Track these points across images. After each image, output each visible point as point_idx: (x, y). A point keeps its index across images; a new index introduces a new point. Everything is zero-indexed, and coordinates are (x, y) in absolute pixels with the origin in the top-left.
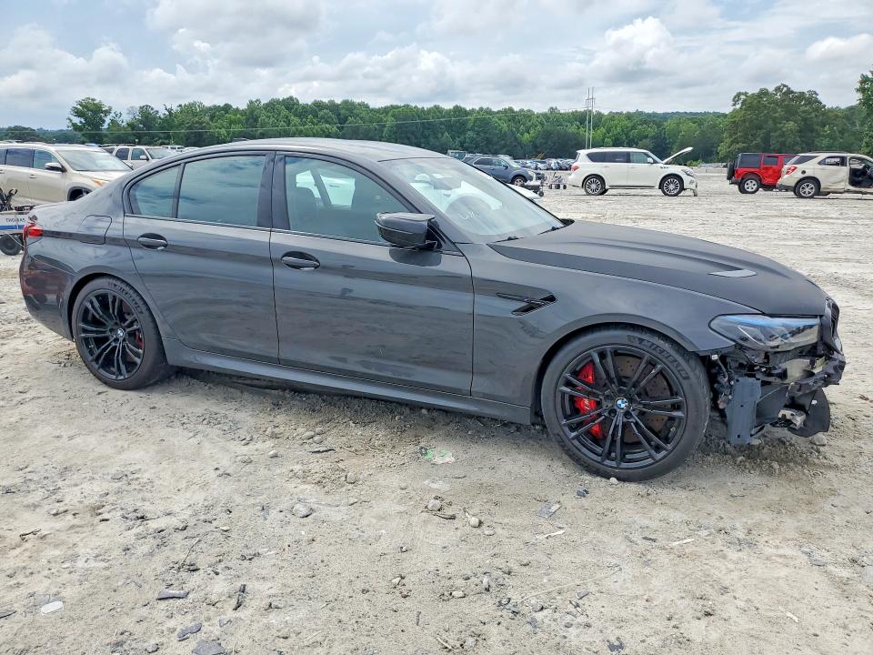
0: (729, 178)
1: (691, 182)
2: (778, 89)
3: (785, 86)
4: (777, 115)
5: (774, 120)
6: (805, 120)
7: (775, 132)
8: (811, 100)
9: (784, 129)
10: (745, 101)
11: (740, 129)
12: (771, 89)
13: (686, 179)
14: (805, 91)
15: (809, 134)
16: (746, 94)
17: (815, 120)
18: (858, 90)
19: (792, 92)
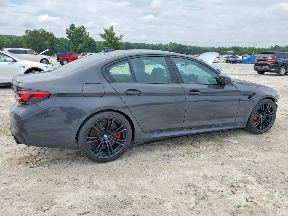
0: (57, 60)
1: (51, 61)
2: (40, 30)
3: (42, 29)
4: (42, 39)
5: (41, 40)
6: (51, 41)
7: (42, 44)
8: (51, 35)
9: (45, 44)
10: (30, 33)
11: (30, 42)
12: (38, 30)
13: (50, 60)
14: (49, 32)
15: (53, 46)
16: (29, 31)
17: (54, 41)
18: (66, 33)
19: (45, 32)
